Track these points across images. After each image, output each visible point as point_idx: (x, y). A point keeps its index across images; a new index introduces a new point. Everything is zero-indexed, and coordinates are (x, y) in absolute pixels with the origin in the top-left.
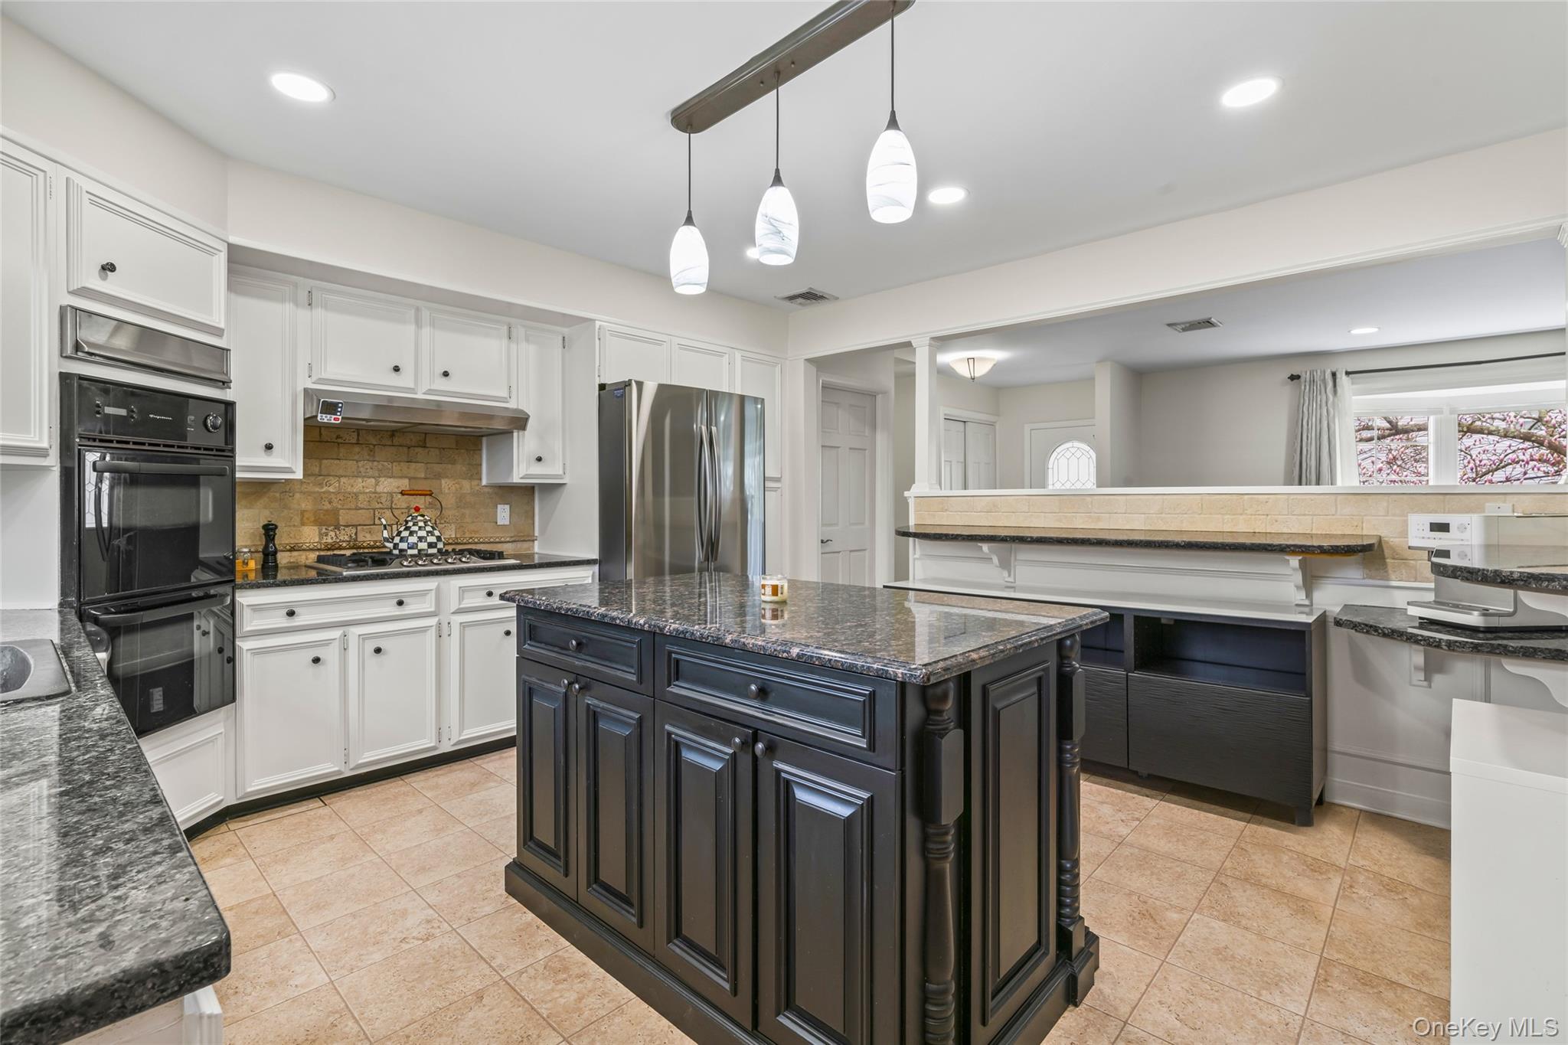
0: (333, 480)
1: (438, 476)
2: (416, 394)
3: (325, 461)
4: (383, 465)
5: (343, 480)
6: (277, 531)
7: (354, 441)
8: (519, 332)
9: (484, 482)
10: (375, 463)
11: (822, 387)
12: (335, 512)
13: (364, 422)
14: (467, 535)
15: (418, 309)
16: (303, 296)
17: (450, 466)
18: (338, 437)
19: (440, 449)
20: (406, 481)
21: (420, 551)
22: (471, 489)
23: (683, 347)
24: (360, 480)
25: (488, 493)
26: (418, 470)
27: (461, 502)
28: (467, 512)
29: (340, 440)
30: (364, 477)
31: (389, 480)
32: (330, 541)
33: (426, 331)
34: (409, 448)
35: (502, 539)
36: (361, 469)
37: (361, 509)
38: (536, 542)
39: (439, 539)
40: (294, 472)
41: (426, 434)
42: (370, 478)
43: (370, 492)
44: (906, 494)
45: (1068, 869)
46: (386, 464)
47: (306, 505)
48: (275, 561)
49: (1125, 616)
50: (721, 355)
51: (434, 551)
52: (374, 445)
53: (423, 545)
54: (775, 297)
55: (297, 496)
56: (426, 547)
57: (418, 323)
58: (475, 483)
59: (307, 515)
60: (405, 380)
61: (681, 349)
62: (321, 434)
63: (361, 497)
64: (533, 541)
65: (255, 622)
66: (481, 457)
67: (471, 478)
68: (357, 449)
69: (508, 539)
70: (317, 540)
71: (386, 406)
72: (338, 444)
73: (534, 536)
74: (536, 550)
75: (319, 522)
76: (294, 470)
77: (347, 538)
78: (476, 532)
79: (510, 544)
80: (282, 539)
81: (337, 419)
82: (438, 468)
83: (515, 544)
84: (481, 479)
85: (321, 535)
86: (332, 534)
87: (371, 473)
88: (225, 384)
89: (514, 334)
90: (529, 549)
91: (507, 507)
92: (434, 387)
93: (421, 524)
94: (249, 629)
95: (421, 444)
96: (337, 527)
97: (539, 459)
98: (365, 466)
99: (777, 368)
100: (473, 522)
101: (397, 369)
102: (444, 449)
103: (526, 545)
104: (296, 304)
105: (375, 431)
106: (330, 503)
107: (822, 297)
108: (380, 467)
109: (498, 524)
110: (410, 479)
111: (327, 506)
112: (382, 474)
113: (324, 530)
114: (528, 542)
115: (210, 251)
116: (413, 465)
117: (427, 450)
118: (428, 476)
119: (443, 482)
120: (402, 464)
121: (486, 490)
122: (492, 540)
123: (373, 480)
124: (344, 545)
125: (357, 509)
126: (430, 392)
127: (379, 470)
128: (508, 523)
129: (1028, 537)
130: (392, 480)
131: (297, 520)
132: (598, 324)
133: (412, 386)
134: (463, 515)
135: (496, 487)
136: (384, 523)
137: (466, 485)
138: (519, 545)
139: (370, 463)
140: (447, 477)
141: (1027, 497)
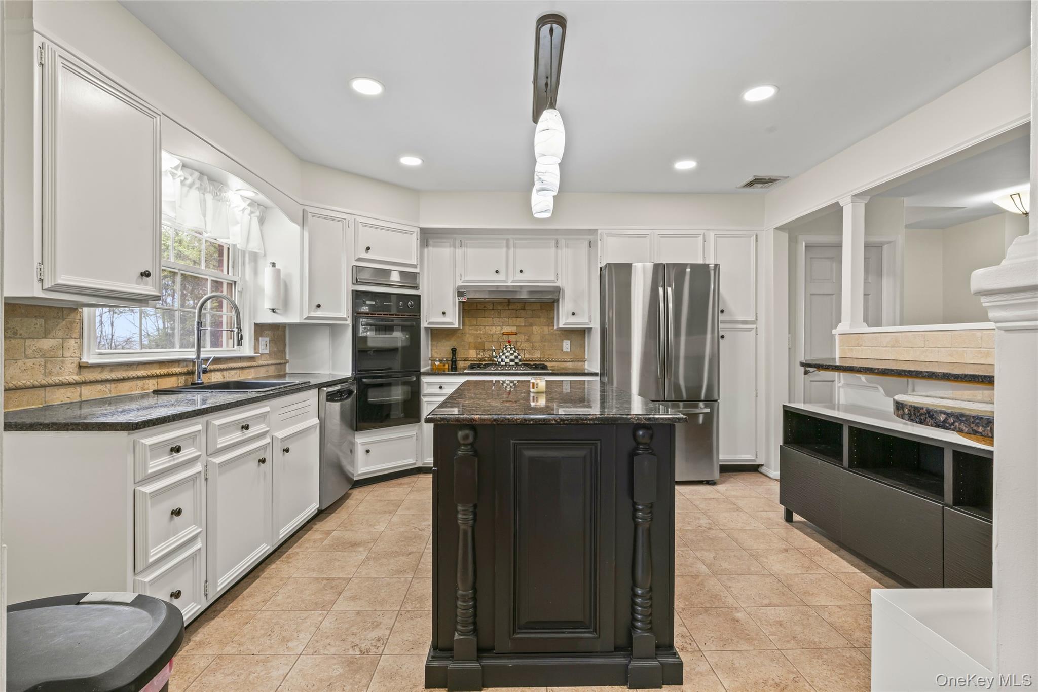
0: (482, 328)
1: (531, 325)
2: (507, 283)
3: (479, 319)
4: (504, 320)
5: (487, 328)
6: (457, 351)
7: (491, 308)
8: (562, 243)
9: (555, 328)
10: (501, 319)
11: (806, 246)
12: (483, 343)
13: (483, 299)
14: (546, 357)
15: (508, 240)
16: (458, 243)
17: (537, 319)
18: (485, 307)
19: (532, 310)
20: (515, 328)
21: (506, 363)
22: (549, 331)
23: (662, 236)
24: (494, 327)
25: (558, 334)
26: (521, 322)
27: (543, 339)
28: (546, 344)
29: (485, 309)
30: (496, 326)
31: (507, 327)
32: (481, 357)
33: (511, 251)
34: (517, 310)
35: (566, 360)
36: (495, 322)
37: (494, 342)
38: (586, 362)
39: (516, 357)
40: (454, 324)
41: (525, 303)
42: (498, 326)
43: (499, 333)
44: (834, 331)
45: (640, 594)
46: (506, 319)
47: (471, 340)
48: (456, 365)
49: (945, 449)
50: (697, 236)
51: (513, 363)
52: (500, 310)
53: (507, 360)
54: (737, 187)
55: (468, 335)
56: (509, 361)
57: (508, 247)
58: (551, 328)
59: (471, 345)
60: (501, 277)
61: (661, 237)
62: (477, 306)
63: (494, 336)
64: (585, 361)
65: (428, 390)
66: (554, 314)
67: (549, 326)
68: (493, 312)
69: (569, 360)
70: (475, 356)
71: (497, 290)
72: (485, 310)
73: (585, 358)
74: (586, 367)
75: (476, 348)
76: (454, 323)
77: (488, 356)
78: (551, 355)
79: (571, 363)
80: (460, 355)
81: (465, 299)
82: (531, 320)
83: (573, 363)
84: (554, 326)
85: (477, 354)
86: (482, 354)
87: (499, 324)
88: (416, 288)
89: (559, 245)
90: (582, 366)
91: (569, 342)
92: (516, 279)
93: (509, 349)
94: (426, 392)
95: (523, 308)
96: (484, 350)
97: (573, 314)
98: (496, 320)
99: (752, 238)
100: (550, 350)
101: (497, 272)
102: (534, 310)
103: (580, 364)
104: (455, 247)
105: (500, 303)
106: (481, 339)
107: (772, 181)
108: (503, 321)
109: (564, 351)
110: (517, 326)
111: (480, 340)
112: (504, 324)
113: (478, 352)
114: (581, 362)
115: (411, 233)
116: (519, 319)
117: (525, 311)
118: (526, 325)
119: (534, 328)
120: (513, 319)
121: (557, 332)
122: (559, 360)
123: (500, 327)
124: (486, 359)
125: (493, 342)
126: (514, 281)
127: (503, 323)
128: (569, 351)
129: (876, 369)
130: (509, 327)
131: (467, 347)
132: (599, 231)
133: (505, 279)
134: (545, 345)
135: (562, 330)
136: (494, 348)
137: (546, 329)
138: (576, 363)
139: (499, 319)
140: (536, 325)
141: (923, 333)
